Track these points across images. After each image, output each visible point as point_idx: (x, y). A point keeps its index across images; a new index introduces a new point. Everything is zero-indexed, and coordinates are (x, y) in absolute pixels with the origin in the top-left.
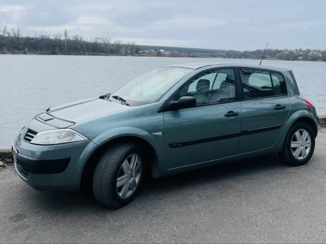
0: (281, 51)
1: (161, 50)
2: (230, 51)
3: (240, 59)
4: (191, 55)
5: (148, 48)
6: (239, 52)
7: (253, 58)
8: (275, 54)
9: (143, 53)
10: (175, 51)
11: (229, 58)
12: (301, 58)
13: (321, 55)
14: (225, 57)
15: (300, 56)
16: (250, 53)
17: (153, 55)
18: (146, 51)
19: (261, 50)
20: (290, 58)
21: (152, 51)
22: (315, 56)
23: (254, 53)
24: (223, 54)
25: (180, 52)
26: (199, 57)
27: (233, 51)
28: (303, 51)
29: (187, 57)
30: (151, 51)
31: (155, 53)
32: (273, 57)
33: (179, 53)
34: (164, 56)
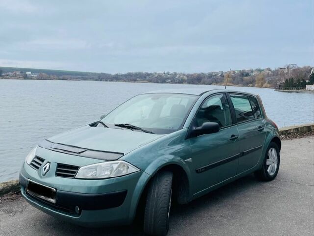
0: (151, 74)
1: (28, 73)
2: (101, 73)
3: (112, 82)
4: (61, 77)
5: (12, 70)
6: (110, 75)
7: (125, 81)
8: (145, 77)
9: (7, 75)
10: (43, 74)
11: (101, 80)
12: (169, 80)
13: (186, 78)
14: (96, 80)
15: (168, 78)
16: (122, 75)
17: (19, 78)
18: (11, 74)
19: (132, 73)
20: (160, 81)
21: (17, 73)
22: (182, 79)
23: (125, 76)
24: (95, 77)
25: (49, 74)
26: (70, 80)
27: (105, 74)
28: (171, 75)
29: (57, 79)
30: (15, 74)
31: (21, 75)
32: (144, 80)
33: (48, 76)
34: (31, 78)
